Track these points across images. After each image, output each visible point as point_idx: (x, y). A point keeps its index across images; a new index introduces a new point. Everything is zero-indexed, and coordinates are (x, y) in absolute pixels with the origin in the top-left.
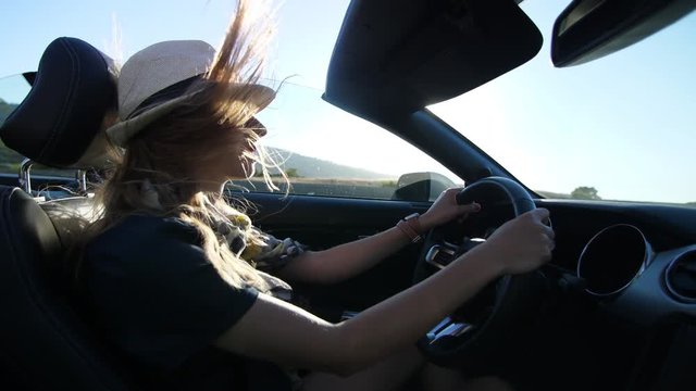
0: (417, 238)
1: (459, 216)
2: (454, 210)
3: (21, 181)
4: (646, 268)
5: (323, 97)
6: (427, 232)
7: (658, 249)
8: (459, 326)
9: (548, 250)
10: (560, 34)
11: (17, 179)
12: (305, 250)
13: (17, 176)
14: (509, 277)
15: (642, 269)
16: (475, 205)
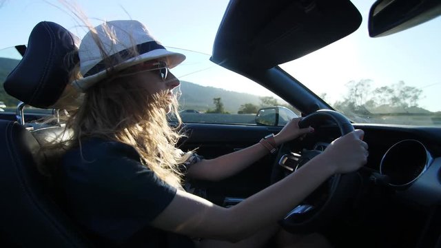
0: (273, 151)
1: (300, 136)
2: (297, 131)
3: (18, 117)
4: (427, 169)
5: (211, 59)
6: (279, 147)
7: (435, 156)
8: (303, 207)
9: (365, 157)
10: (374, 15)
11: (15, 115)
12: (201, 159)
13: (15, 113)
14: (340, 175)
15: (425, 169)
16: (310, 129)
